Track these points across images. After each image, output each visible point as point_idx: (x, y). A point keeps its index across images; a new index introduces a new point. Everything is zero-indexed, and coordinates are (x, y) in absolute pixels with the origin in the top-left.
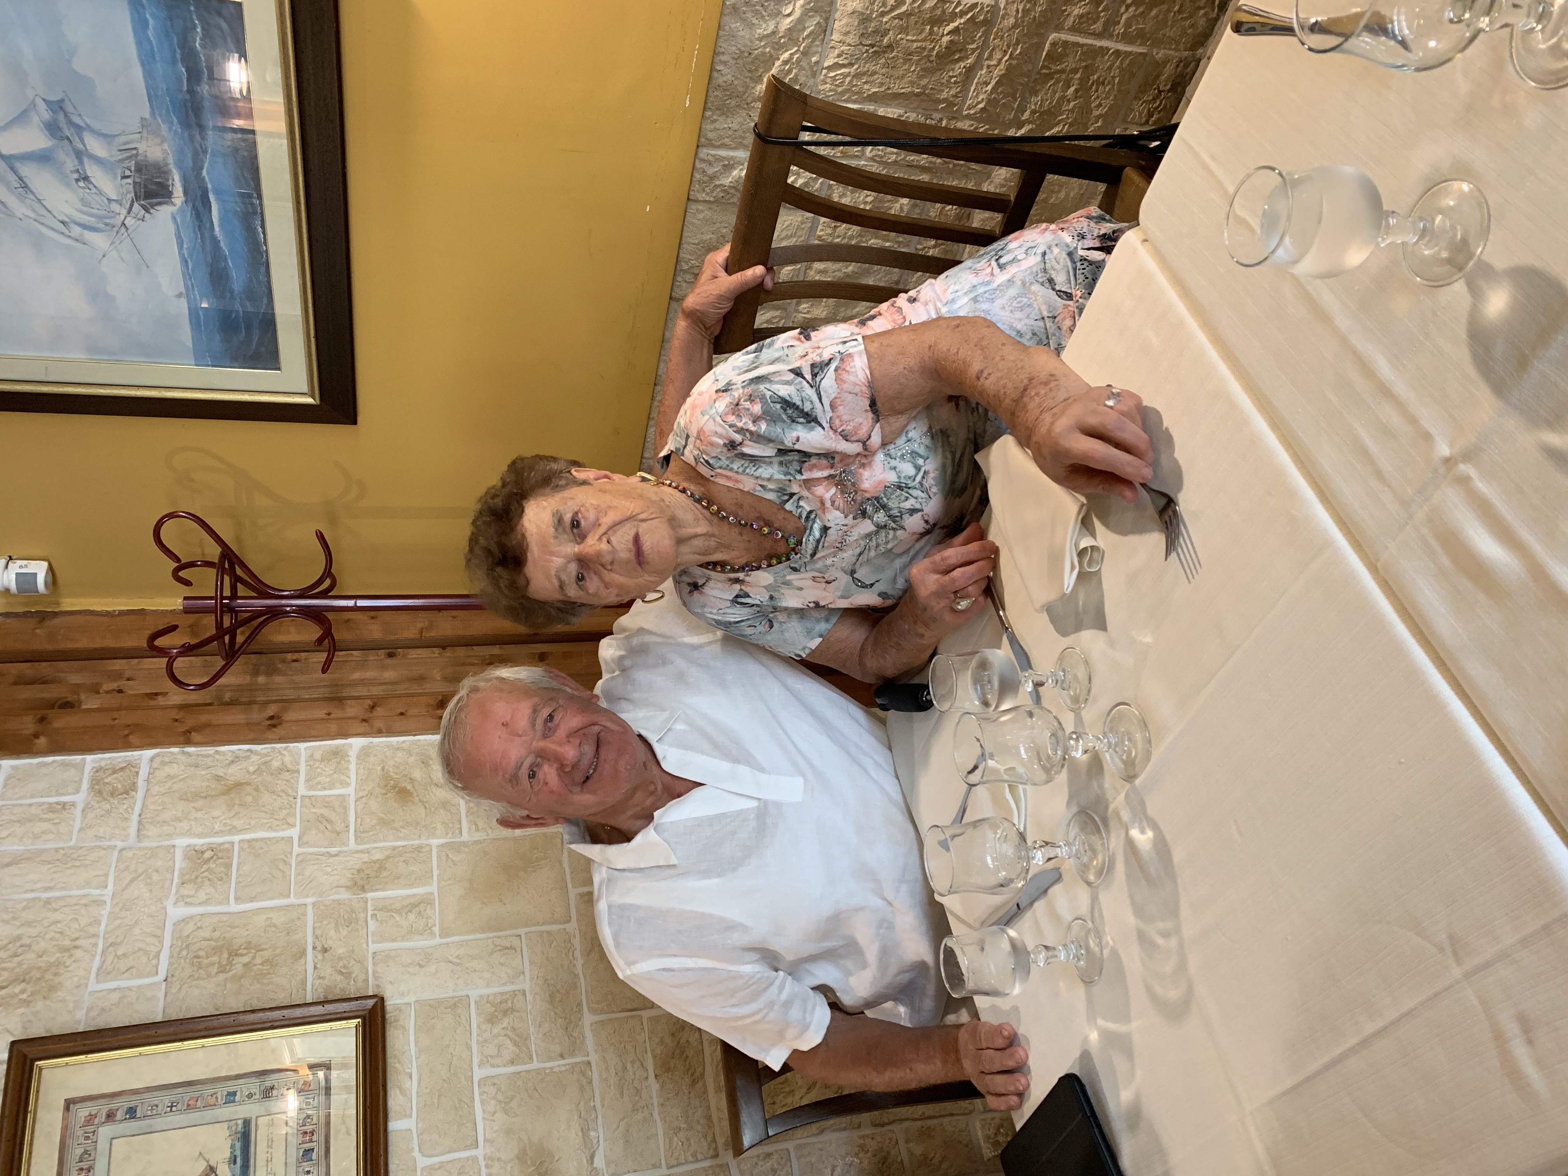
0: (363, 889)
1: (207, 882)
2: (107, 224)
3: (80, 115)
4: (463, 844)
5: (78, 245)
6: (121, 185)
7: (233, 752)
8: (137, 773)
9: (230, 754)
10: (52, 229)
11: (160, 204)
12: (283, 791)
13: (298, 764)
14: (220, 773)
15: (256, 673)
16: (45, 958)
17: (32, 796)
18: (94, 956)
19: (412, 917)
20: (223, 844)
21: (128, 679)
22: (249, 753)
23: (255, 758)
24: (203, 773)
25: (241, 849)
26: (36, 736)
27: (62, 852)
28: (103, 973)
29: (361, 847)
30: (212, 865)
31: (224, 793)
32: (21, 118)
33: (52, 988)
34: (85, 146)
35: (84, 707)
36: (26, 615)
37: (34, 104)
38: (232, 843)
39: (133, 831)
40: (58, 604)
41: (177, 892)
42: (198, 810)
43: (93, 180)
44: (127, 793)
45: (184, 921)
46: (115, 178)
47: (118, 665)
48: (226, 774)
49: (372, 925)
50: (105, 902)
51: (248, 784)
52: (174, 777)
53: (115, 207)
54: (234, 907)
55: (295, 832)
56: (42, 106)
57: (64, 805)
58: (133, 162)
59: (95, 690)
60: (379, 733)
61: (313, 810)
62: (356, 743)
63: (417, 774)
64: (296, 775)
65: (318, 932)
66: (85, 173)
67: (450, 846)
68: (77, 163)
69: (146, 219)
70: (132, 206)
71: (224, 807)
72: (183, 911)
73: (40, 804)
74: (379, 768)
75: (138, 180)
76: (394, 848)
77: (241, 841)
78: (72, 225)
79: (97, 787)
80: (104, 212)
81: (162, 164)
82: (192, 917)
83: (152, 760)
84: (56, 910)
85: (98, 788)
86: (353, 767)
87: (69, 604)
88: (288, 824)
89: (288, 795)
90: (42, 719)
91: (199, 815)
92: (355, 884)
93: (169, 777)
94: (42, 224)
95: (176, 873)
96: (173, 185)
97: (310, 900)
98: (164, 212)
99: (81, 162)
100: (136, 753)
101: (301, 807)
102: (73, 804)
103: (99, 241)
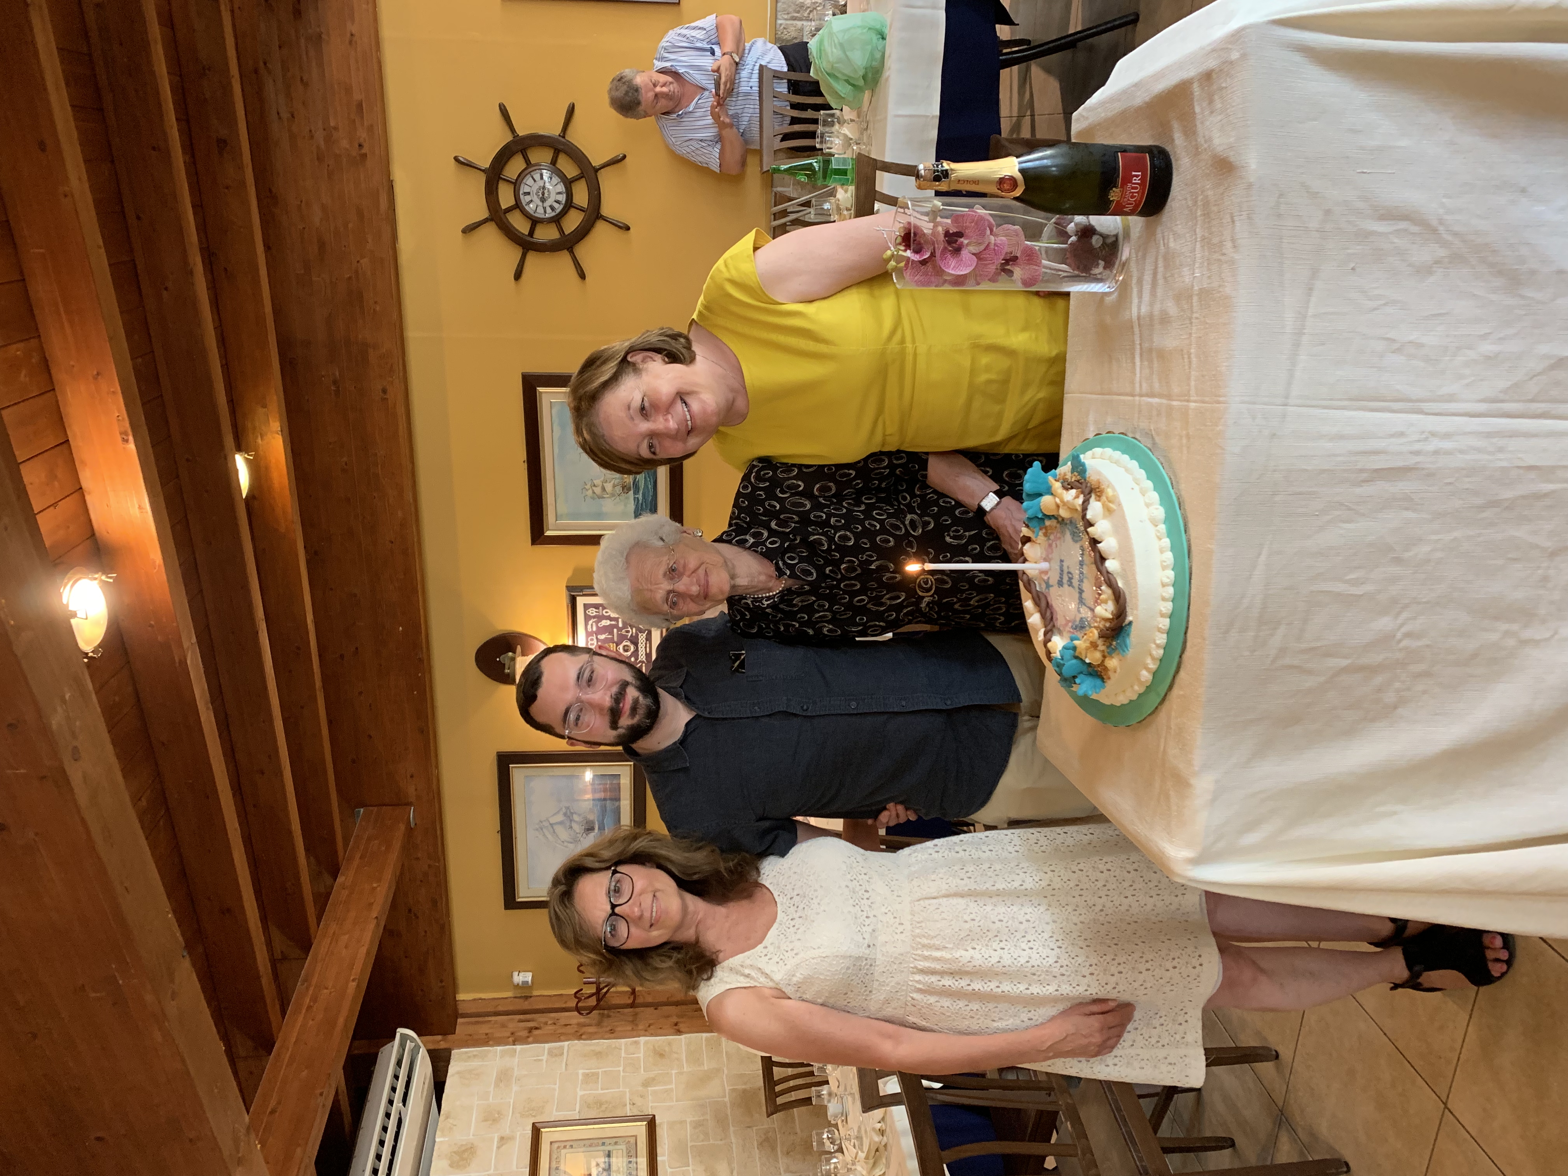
0: (647, 1086)
1: (591, 1083)
2: (575, 841)
3: (573, 809)
4: (685, 1072)
8: (563, 1049)
9: (596, 1043)
11: (590, 833)
12: (616, 1055)
13: (621, 1046)
14: (593, 1049)
16: (539, 1106)
17: (529, 1056)
18: (554, 1105)
19: (665, 1095)
20: (595, 1072)
23: (605, 1044)
24: (587, 1048)
25: (602, 1073)
26: (528, 1037)
28: (558, 1109)
30: (592, 1079)
31: (595, 1055)
32: (558, 813)
33: (542, 1113)
34: (573, 819)
35: (542, 1029)
36: (520, 997)
37: (562, 809)
38: (599, 1072)
39: (563, 1068)
41: (580, 1086)
43: (573, 828)
44: (560, 1056)
45: (584, 1095)
46: (580, 827)
47: (553, 1015)
48: (595, 1049)
49: (650, 1097)
50: (556, 1089)
51: (604, 1052)
52: (577, 1050)
53: (578, 836)
54: (601, 1092)
55: (621, 1069)
56: (564, 809)
57: (540, 1060)
58: (586, 822)
59: (546, 1023)
60: (652, 1035)
61: (628, 1061)
63: (667, 1049)
64: (620, 1049)
65: (631, 1098)
67: (679, 1072)
70: (583, 835)
71: (595, 1060)
72: (583, 1093)
73: (531, 1059)
74: (652, 1047)
75: (585, 827)
76: (658, 1073)
77: (602, 1071)
80: (575, 838)
81: (593, 821)
82: (586, 1094)
83: (568, 1045)
84: (540, 1091)
85: (551, 1053)
86: (642, 1047)
87: (535, 993)
88: (618, 1065)
89: (618, 1056)
90: (530, 1032)
91: (587, 1062)
92: (644, 1085)
93: (575, 1050)
96: (595, 827)
97: (627, 1090)
99: (571, 823)
100: (563, 1043)
101: (623, 1060)
102: (542, 1059)
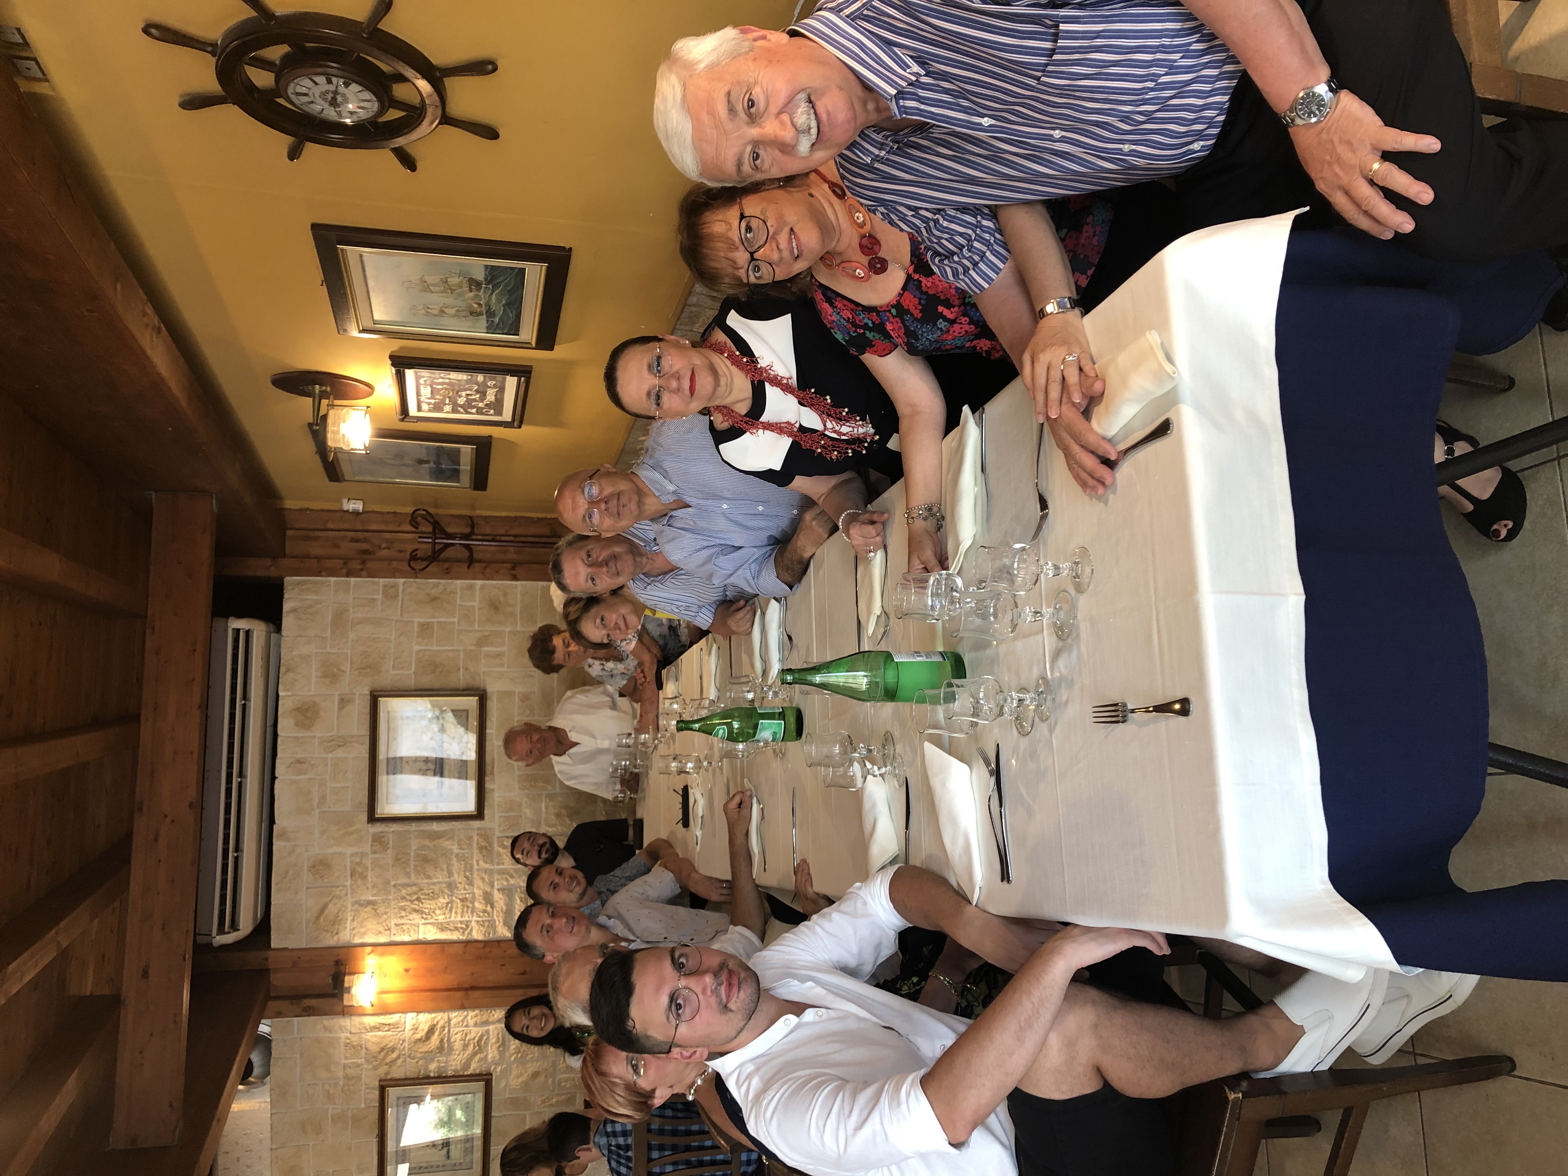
0: (480, 646)
1: (426, 636)
4: (518, 632)
7: (435, 582)
8: (398, 589)
9: (432, 584)
12: (451, 601)
13: (456, 590)
16: (375, 660)
17: (365, 594)
18: (391, 661)
19: (498, 659)
20: (430, 622)
22: (440, 584)
23: (441, 586)
24: (422, 591)
25: (437, 625)
26: (362, 570)
27: (376, 619)
28: (394, 668)
29: (481, 628)
30: (428, 630)
31: (431, 600)
33: (380, 672)
35: (377, 555)
36: (351, 513)
38: (434, 622)
39: (399, 613)
41: (416, 639)
42: (421, 606)
44: (395, 597)
45: (420, 651)
48: (430, 592)
49: (483, 661)
51: (439, 597)
52: (411, 592)
54: (435, 648)
55: (456, 620)
57: (375, 600)
60: (488, 579)
61: (463, 611)
62: (479, 583)
63: (502, 599)
64: (456, 595)
65: (464, 662)
67: (513, 633)
71: (430, 607)
72: (419, 647)
74: (487, 595)
76: (492, 630)
77: (437, 622)
82: (422, 651)
83: (403, 584)
84: (376, 642)
85: (386, 595)
86: (478, 594)
88: (454, 616)
89: (453, 603)
90: (363, 563)
91: (422, 609)
92: (478, 643)
95: (415, 632)
97: (461, 649)
101: (458, 608)
102: (378, 600)
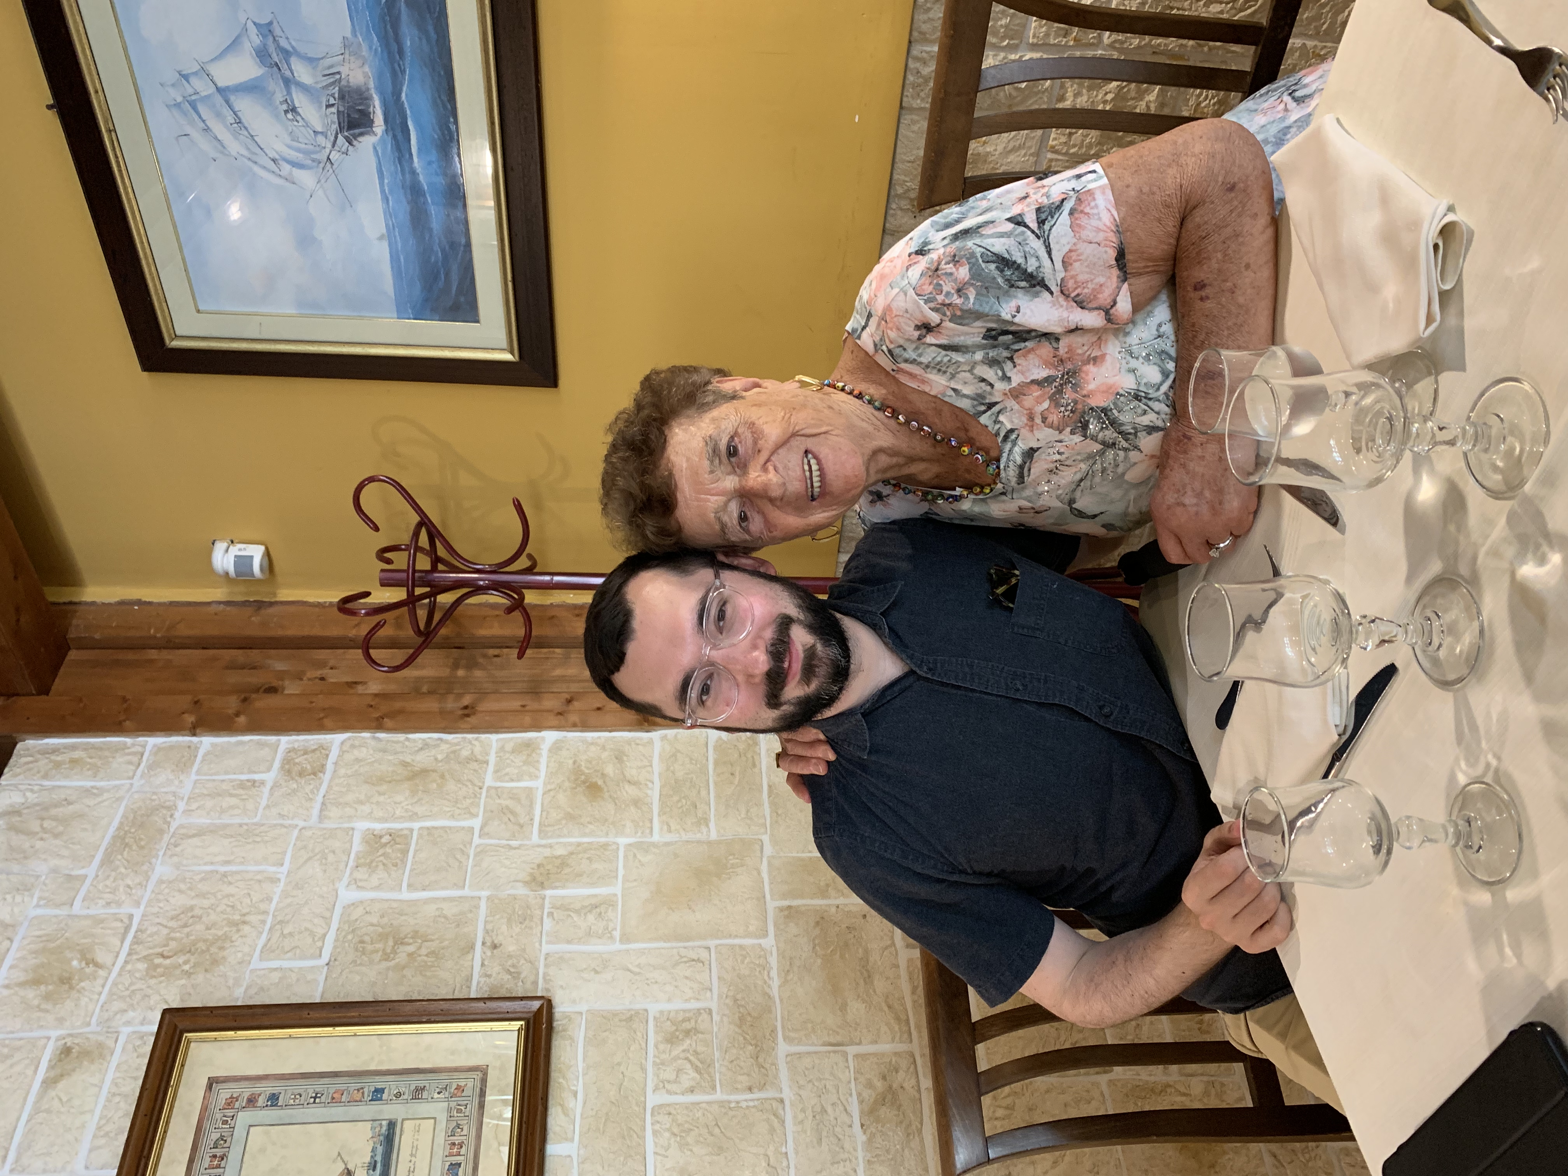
0: (542, 885)
1: (381, 867)
2: (313, 160)
3: (287, 38)
4: (653, 844)
5: (288, 184)
6: (326, 115)
7: (424, 740)
8: (327, 756)
9: (420, 741)
10: (264, 168)
11: (362, 134)
12: (470, 781)
13: (487, 754)
14: (409, 760)
15: (456, 666)
16: (213, 931)
17: (226, 773)
18: (261, 933)
19: (591, 918)
20: (402, 829)
21: (332, 668)
22: (439, 742)
23: (444, 747)
24: (390, 758)
25: (420, 836)
26: (237, 714)
27: (245, 827)
28: (267, 951)
29: (544, 842)
30: (388, 850)
31: (409, 779)
32: (234, 45)
33: (215, 962)
34: (293, 74)
35: (286, 692)
36: (245, 603)
37: (245, 29)
38: (412, 830)
39: (315, 812)
40: (275, 595)
41: (351, 874)
42: (380, 794)
43: (299, 110)
44: (314, 774)
45: (356, 904)
46: (320, 107)
47: (323, 654)
48: (413, 760)
49: (548, 923)
50: (279, 880)
51: (434, 771)
52: (361, 760)
53: (321, 139)
54: (406, 895)
55: (476, 823)
56: (253, 30)
57: (254, 783)
58: (337, 88)
59: (299, 676)
60: (572, 727)
61: (498, 801)
62: (549, 737)
63: (610, 770)
64: (485, 765)
65: (489, 927)
66: (293, 101)
67: (639, 845)
68: (285, 93)
69: (349, 153)
70: (336, 137)
71: (407, 793)
72: (354, 895)
73: (232, 781)
74: (571, 762)
75: (341, 109)
76: (579, 844)
77: (421, 828)
78: (281, 162)
79: (287, 767)
80: (311, 147)
81: (363, 89)
82: (361, 902)
83: (342, 743)
84: (230, 883)
86: (544, 761)
87: (285, 594)
88: (471, 813)
89: (474, 784)
90: (245, 701)
91: (381, 799)
92: (534, 879)
93: (357, 760)
94: (256, 163)
95: (352, 856)
96: (374, 112)
97: (484, 894)
98: (367, 143)
99: (289, 93)
100: (329, 737)
101: (487, 797)
102: (263, 783)
103: (306, 178)
